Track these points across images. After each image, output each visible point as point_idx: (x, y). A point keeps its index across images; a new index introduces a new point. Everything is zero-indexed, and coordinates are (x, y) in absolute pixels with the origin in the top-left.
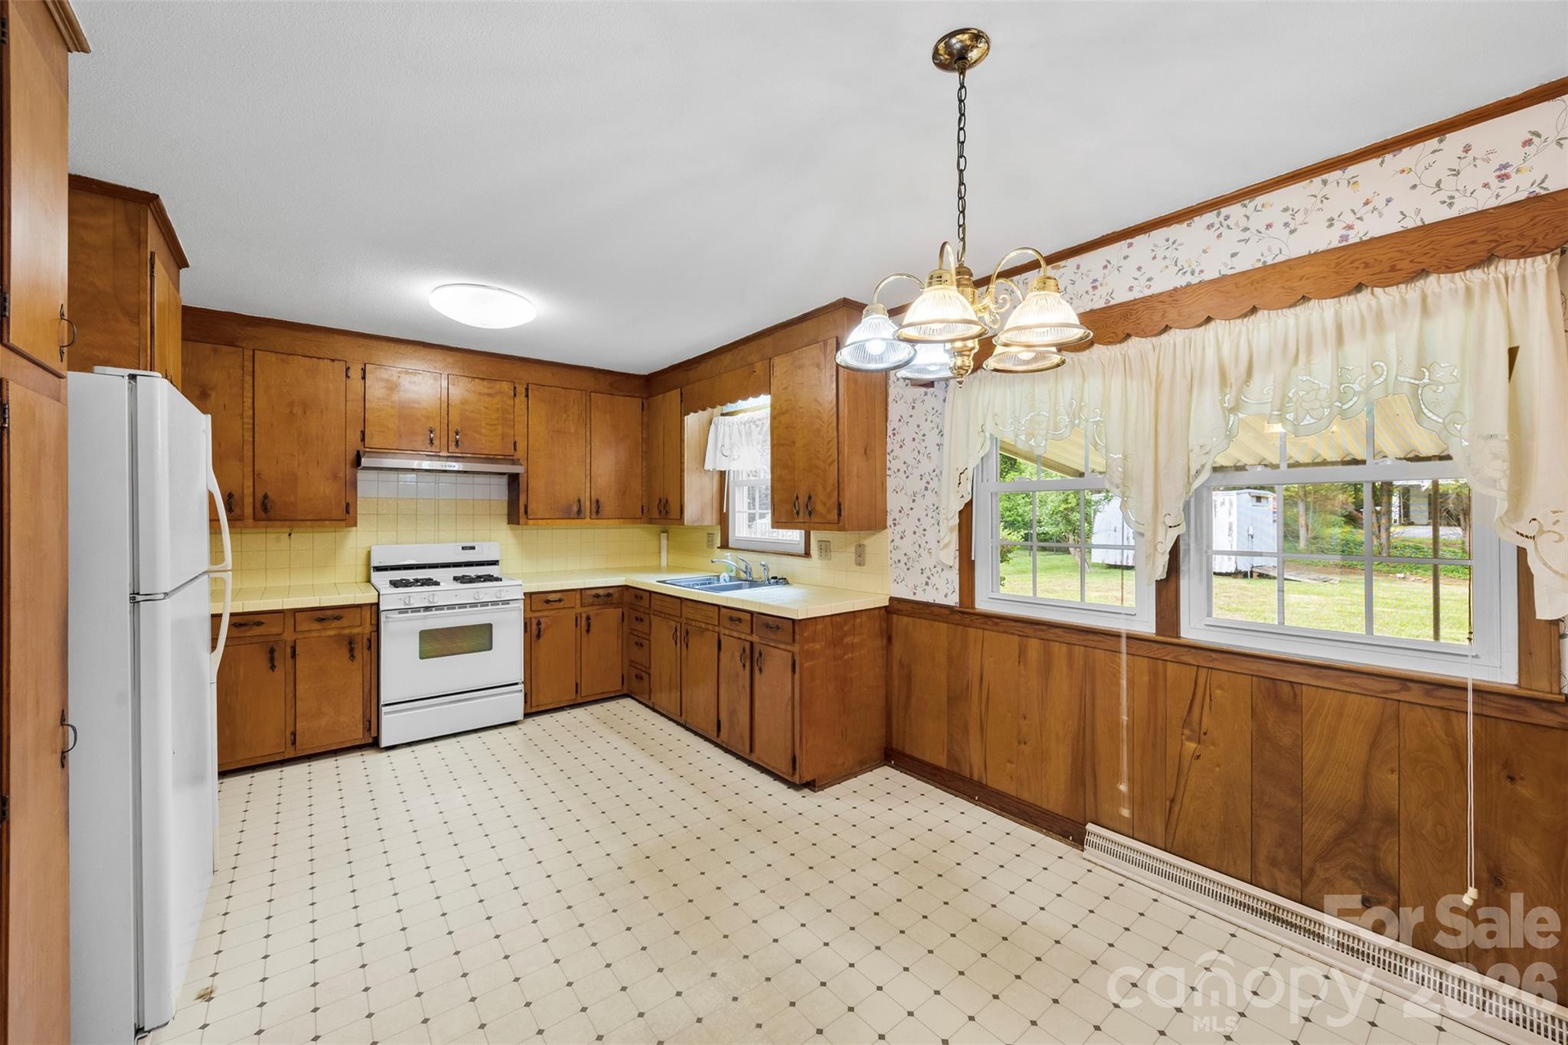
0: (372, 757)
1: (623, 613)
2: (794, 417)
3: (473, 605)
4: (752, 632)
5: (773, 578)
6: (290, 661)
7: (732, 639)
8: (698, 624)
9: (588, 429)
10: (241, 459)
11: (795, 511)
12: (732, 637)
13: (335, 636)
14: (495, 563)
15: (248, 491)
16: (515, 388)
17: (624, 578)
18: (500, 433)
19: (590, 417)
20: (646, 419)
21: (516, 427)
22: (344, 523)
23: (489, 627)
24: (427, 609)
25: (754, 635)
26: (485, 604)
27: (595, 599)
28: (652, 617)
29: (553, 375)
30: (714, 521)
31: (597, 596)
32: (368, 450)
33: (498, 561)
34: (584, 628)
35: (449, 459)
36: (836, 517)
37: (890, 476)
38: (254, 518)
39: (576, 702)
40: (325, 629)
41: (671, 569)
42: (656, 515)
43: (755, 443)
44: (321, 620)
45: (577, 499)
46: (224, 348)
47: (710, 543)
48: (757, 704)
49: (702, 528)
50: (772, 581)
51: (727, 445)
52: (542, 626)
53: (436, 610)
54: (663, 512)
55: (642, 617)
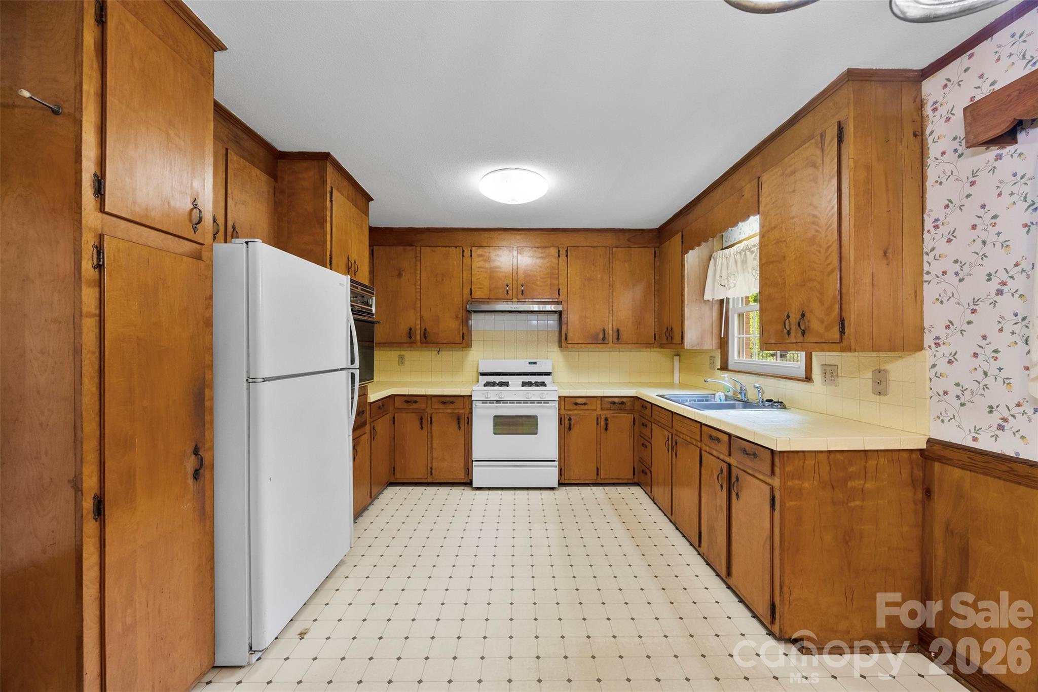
0: (467, 493)
1: (634, 419)
2: (784, 230)
3: (525, 402)
4: (730, 455)
5: (767, 401)
6: (429, 425)
7: (712, 457)
8: (684, 437)
9: (611, 276)
10: (415, 309)
11: (785, 331)
12: (712, 455)
13: (450, 413)
14: (548, 374)
15: (418, 327)
16: (559, 251)
17: (635, 391)
18: (549, 284)
19: (613, 267)
20: (658, 264)
21: (559, 278)
22: (461, 345)
23: (534, 418)
24: (498, 402)
25: (731, 458)
26: (533, 402)
27: (612, 405)
28: (653, 424)
29: (585, 238)
30: (714, 345)
31: (614, 403)
32: (473, 300)
33: (551, 373)
34: (603, 426)
35: (519, 303)
36: (837, 336)
37: (929, 282)
38: (421, 343)
39: (597, 482)
40: (446, 409)
41: (682, 386)
42: (664, 341)
43: (750, 269)
44: (444, 403)
45: (602, 329)
46: (408, 248)
47: (712, 365)
48: (734, 530)
49: (706, 351)
50: (767, 404)
51: (724, 275)
52: (572, 422)
53: (503, 403)
54: (670, 338)
55: (647, 423)
